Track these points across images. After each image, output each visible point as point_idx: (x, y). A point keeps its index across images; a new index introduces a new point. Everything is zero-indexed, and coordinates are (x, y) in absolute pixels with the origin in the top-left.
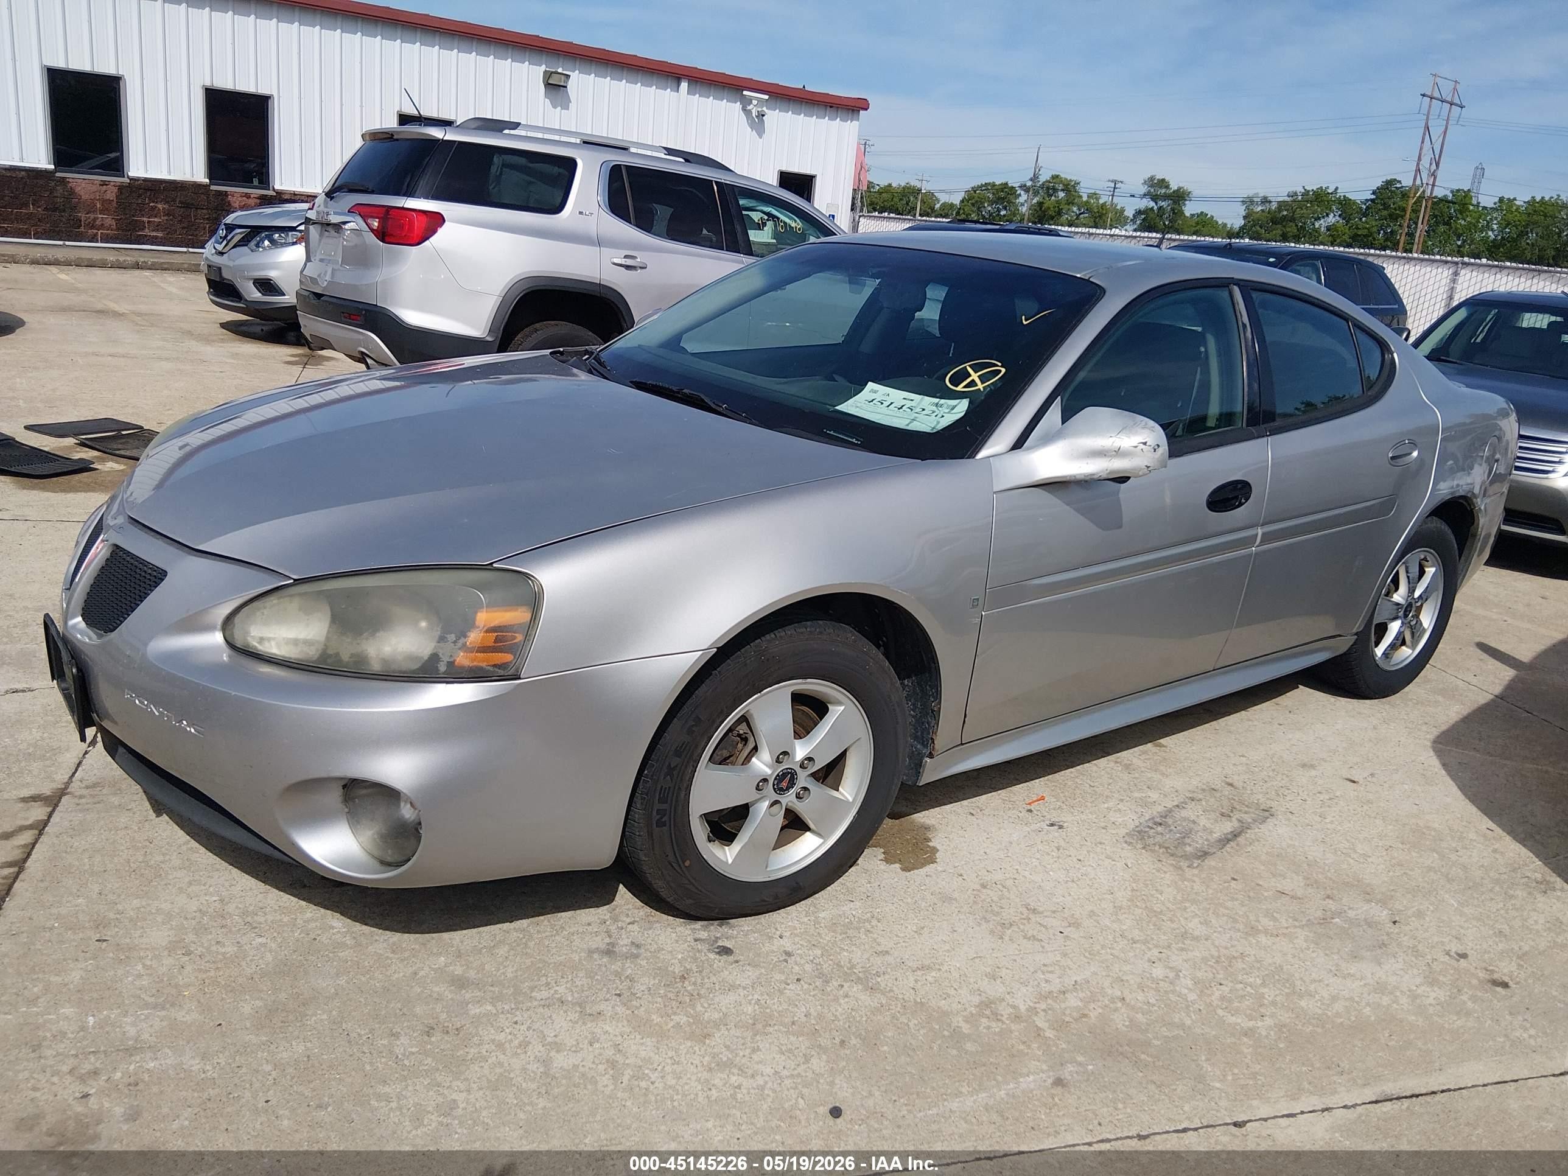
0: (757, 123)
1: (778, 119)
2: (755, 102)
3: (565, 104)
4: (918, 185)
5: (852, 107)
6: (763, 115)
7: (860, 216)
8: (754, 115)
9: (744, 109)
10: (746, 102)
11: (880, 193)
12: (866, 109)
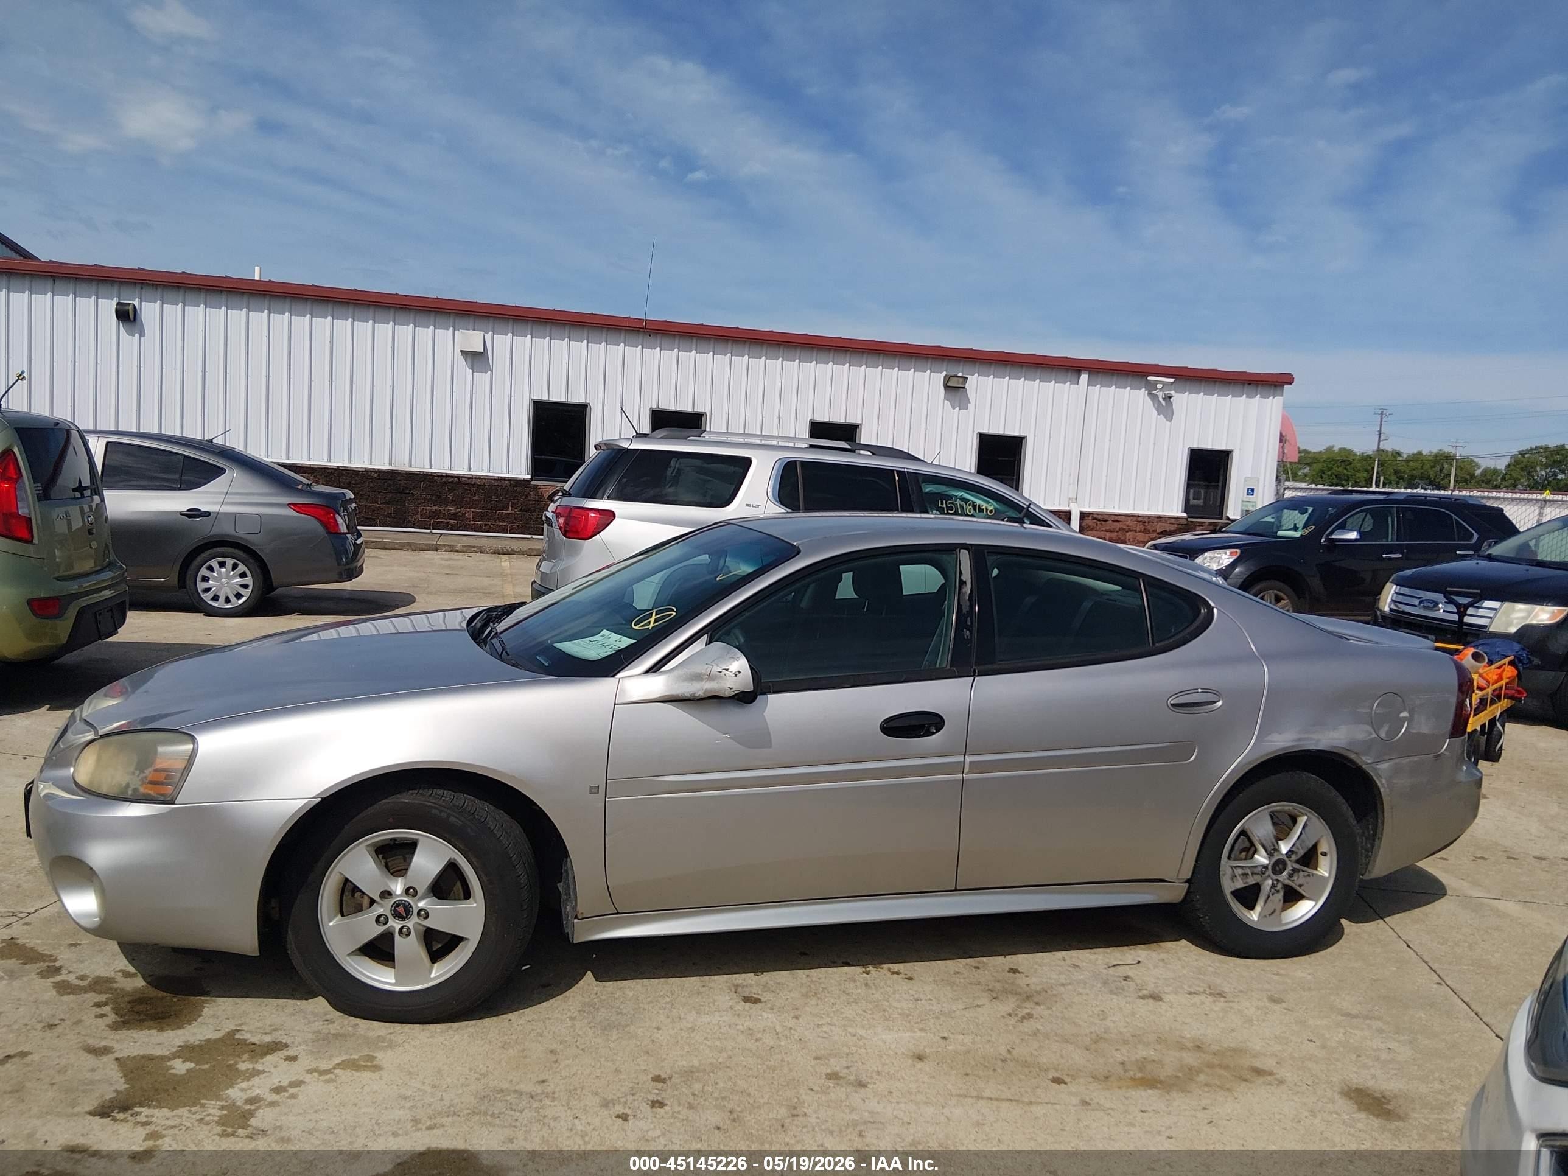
0: (1165, 408)
1: (1186, 401)
2: (1160, 386)
3: (964, 404)
4: (1452, 450)
5: (1276, 383)
6: (1170, 397)
7: (1285, 489)
8: (1161, 399)
9: (1150, 394)
10: (1151, 388)
11: (1407, 461)
12: (1291, 384)
